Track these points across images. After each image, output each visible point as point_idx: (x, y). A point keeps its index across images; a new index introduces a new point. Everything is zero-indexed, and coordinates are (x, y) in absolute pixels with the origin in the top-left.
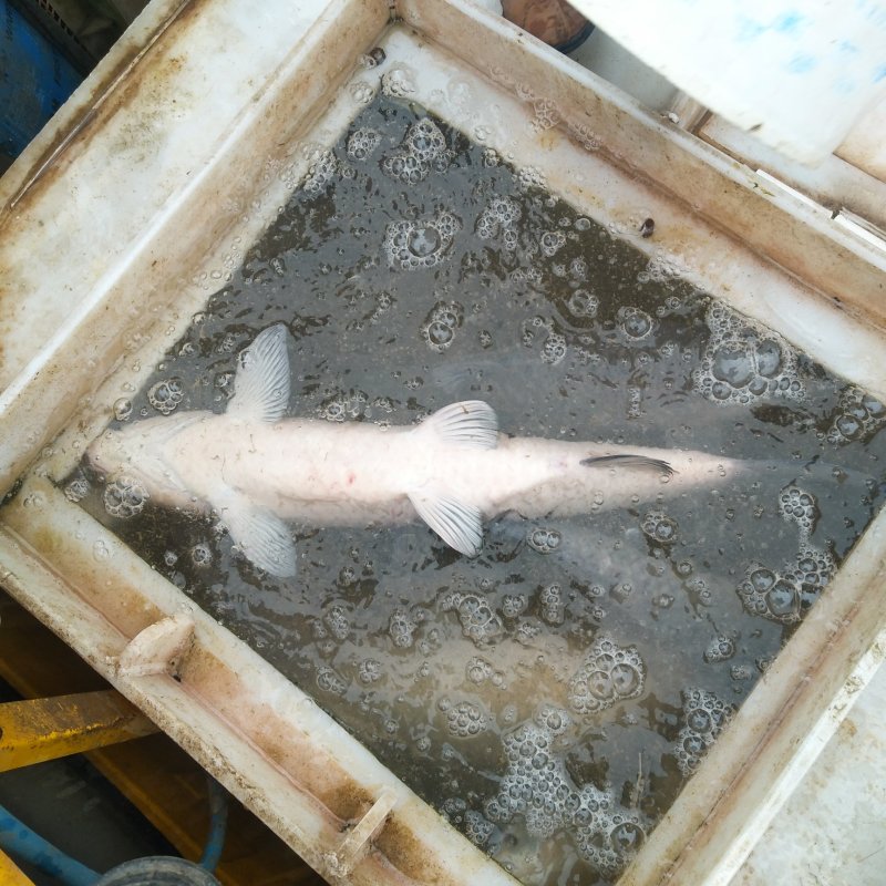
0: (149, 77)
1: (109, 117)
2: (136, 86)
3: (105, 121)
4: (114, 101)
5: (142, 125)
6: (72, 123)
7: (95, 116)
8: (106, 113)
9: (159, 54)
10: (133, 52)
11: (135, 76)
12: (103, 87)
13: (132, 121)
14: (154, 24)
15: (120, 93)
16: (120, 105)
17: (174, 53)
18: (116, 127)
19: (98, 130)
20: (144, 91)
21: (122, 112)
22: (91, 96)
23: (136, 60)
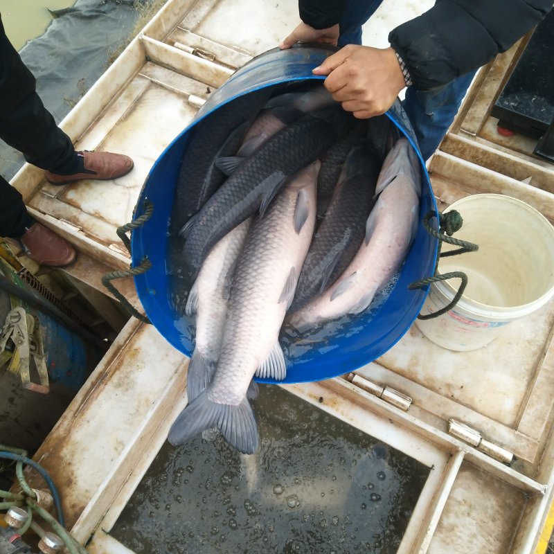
0: (127, 357)
1: (112, 375)
2: (122, 361)
3: (111, 377)
4: (113, 368)
5: (126, 377)
6: (97, 379)
7: (106, 375)
8: (111, 373)
9: (130, 347)
10: (119, 348)
11: (121, 358)
12: (109, 363)
13: (122, 375)
14: (127, 336)
15: (116, 365)
16: (116, 369)
17: (136, 346)
18: (115, 379)
19: (109, 380)
20: (125, 363)
21: (117, 372)
22: (104, 367)
23: (121, 351)
